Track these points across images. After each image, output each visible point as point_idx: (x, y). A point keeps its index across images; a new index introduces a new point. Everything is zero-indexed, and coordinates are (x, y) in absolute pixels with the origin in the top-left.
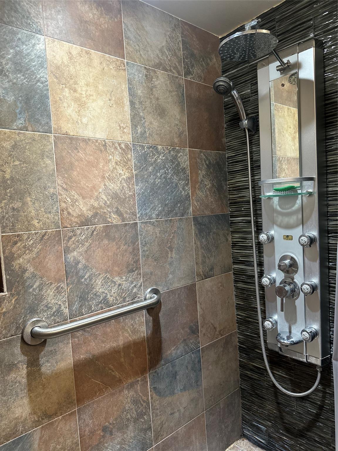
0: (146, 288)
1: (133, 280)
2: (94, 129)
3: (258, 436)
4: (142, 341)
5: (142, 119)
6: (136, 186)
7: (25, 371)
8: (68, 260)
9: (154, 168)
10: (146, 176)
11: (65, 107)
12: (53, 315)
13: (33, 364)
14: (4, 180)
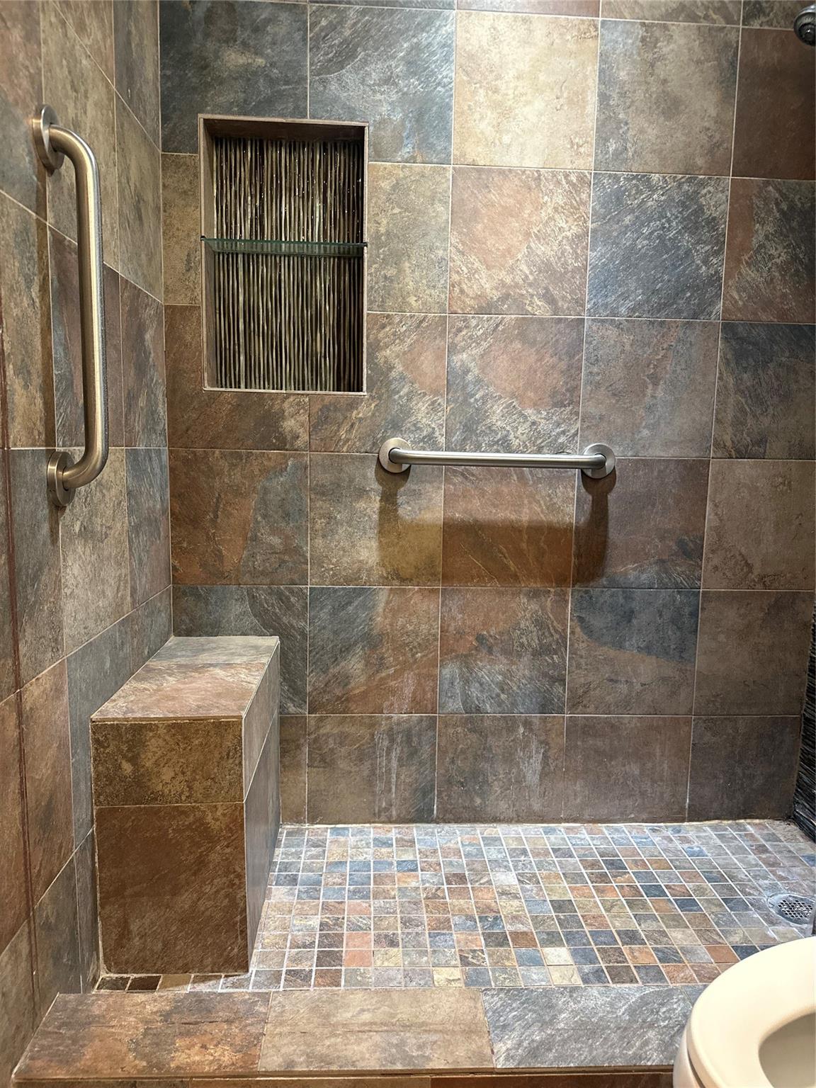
0: (585, 441)
1: (561, 421)
2: (521, 153)
4: (566, 529)
5: (622, 125)
6: (591, 250)
7: (377, 505)
8: (453, 365)
9: (637, 217)
10: (615, 234)
12: (422, 440)
13: (389, 499)
14: (377, 236)
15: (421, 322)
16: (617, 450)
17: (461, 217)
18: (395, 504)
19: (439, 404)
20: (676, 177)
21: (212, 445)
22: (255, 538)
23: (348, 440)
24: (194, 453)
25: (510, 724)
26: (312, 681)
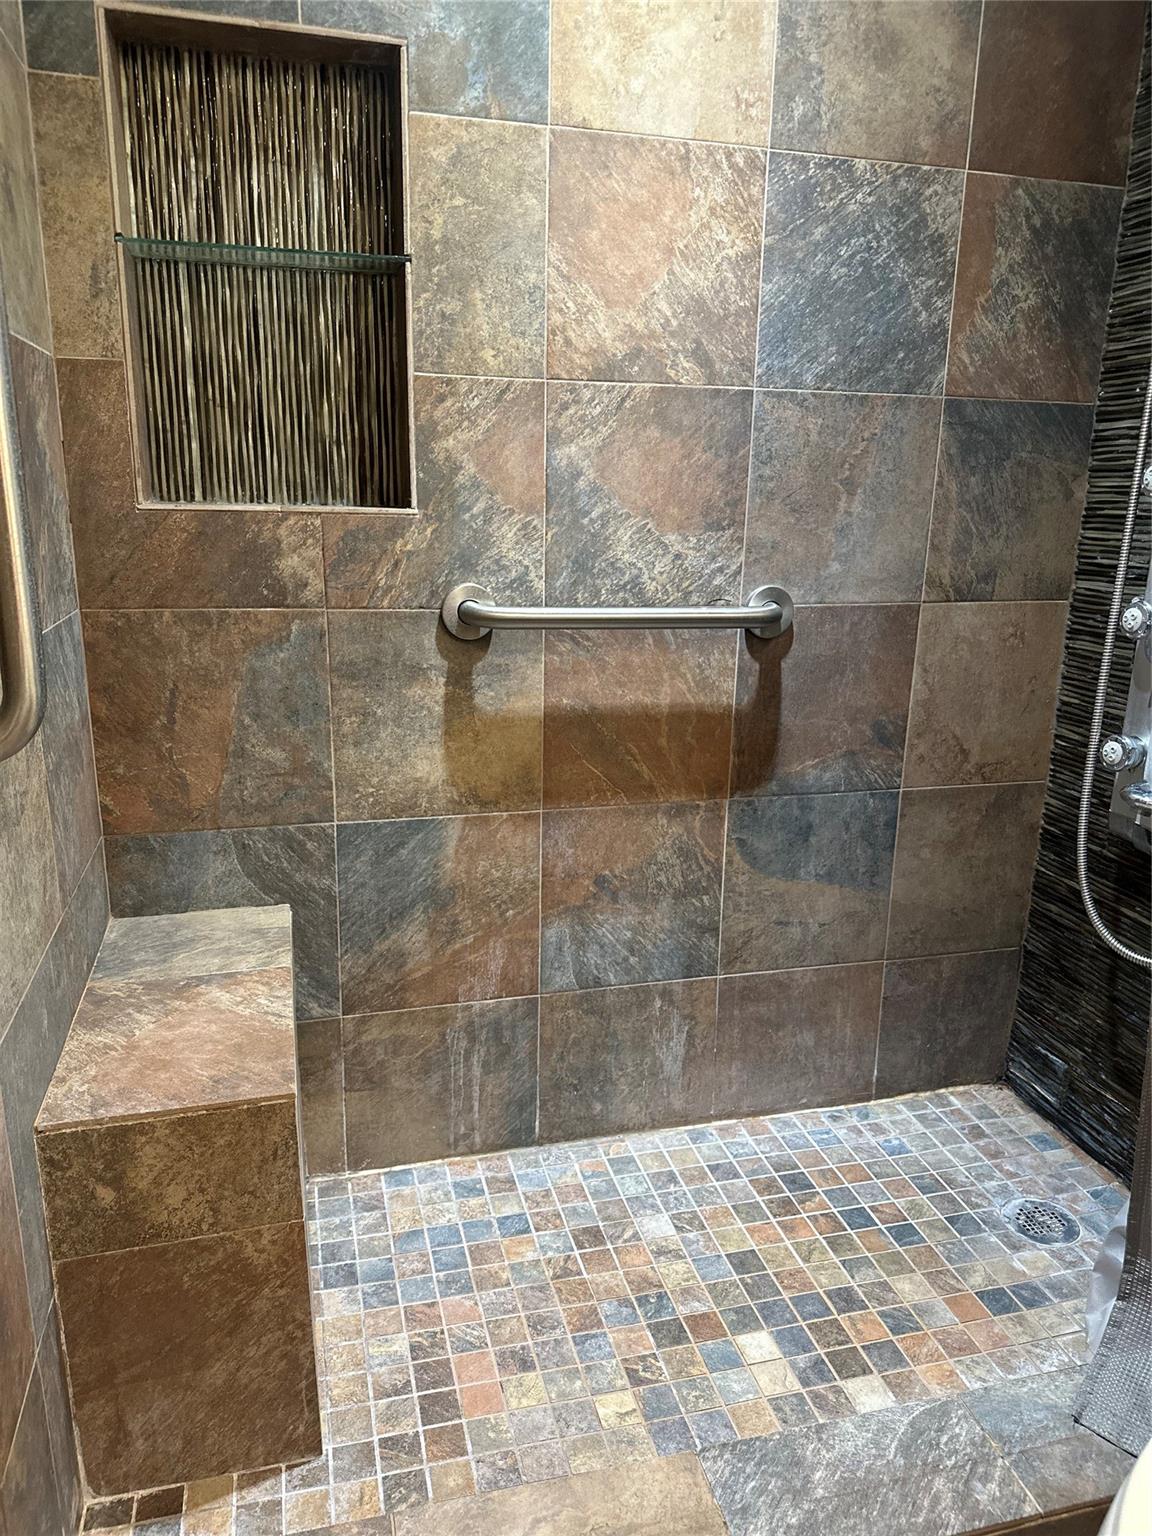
0: (752, 582)
1: (718, 552)
2: (660, 111)
3: (1042, 1083)
4: (722, 715)
5: (814, 74)
6: (764, 281)
7: (441, 691)
8: (555, 463)
9: (832, 230)
10: (799, 255)
11: (586, 49)
12: (510, 586)
13: (460, 682)
14: (428, 244)
15: (503, 392)
16: (795, 594)
17: (564, 218)
18: (469, 687)
19: (534, 527)
20: (889, 166)
21: (157, 601)
22: (241, 753)
23: (389, 588)
24: (127, 617)
25: (642, 998)
26: (346, 966)
